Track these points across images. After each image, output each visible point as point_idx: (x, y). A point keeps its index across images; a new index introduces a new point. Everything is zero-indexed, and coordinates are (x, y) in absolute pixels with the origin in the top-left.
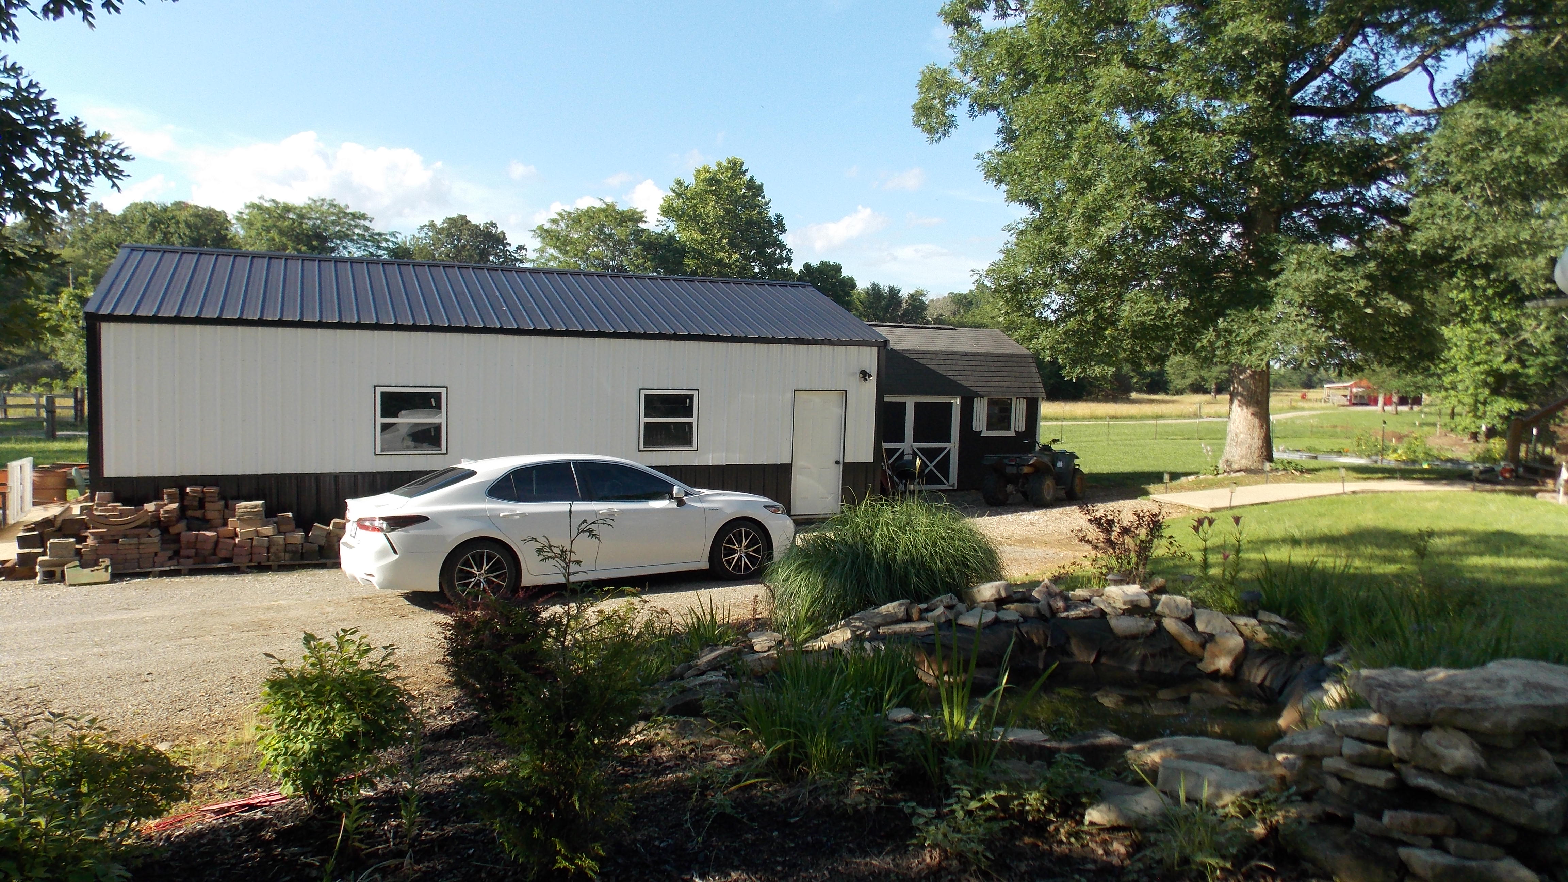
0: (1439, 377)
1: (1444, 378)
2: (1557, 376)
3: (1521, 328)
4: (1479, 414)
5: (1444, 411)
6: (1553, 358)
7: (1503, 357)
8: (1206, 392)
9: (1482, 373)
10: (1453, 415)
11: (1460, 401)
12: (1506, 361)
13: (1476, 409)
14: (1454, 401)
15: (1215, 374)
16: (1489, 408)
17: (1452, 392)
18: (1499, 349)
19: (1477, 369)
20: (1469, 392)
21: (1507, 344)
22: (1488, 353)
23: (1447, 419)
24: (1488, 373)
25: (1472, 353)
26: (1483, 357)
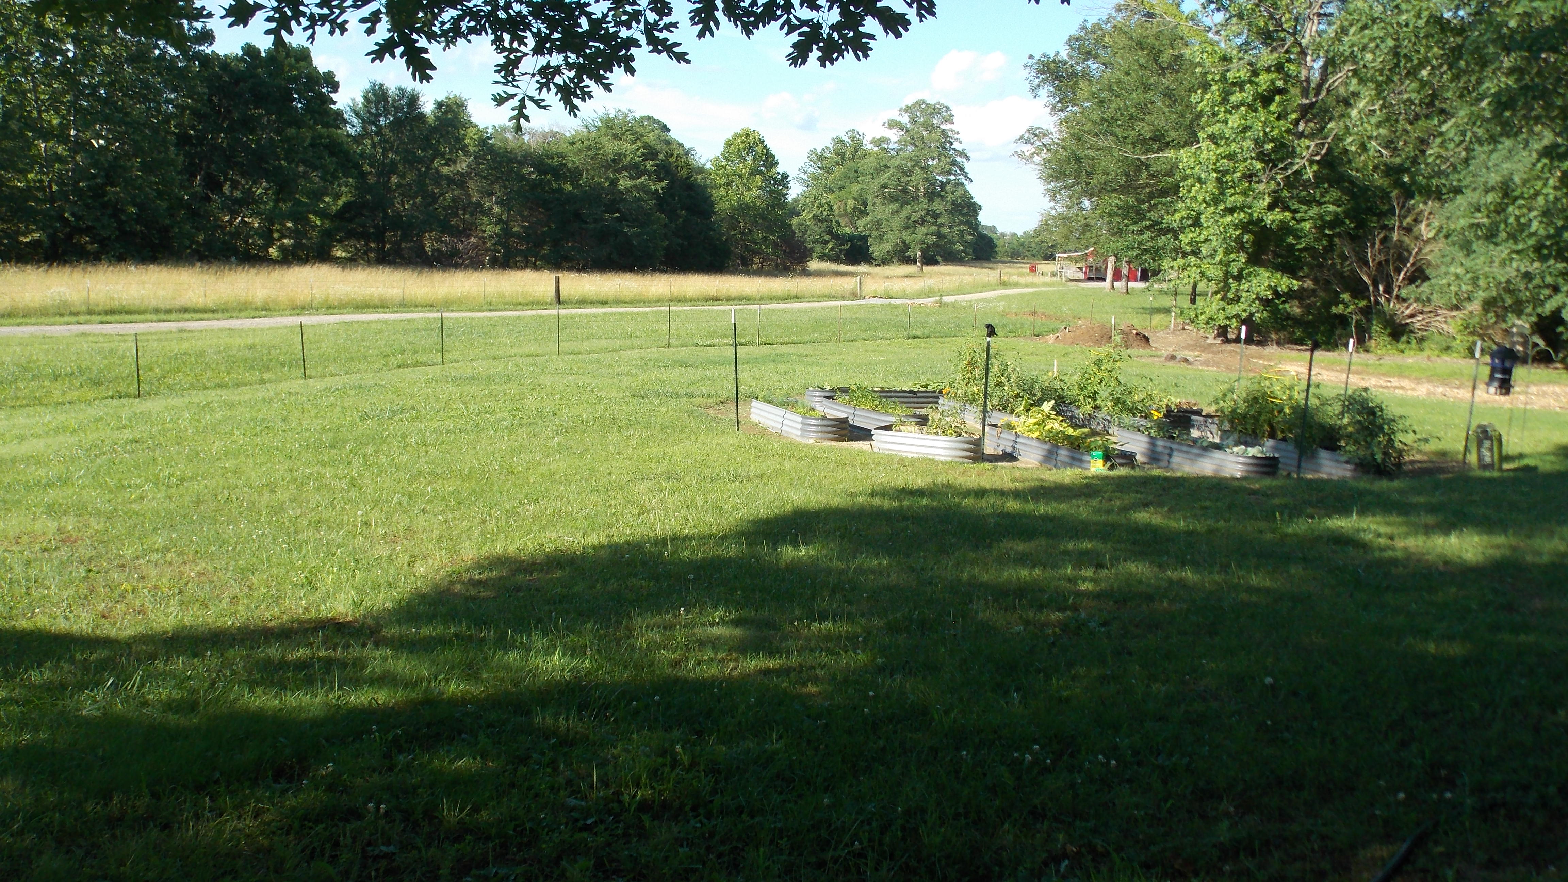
0: (1176, 234)
1: (1182, 237)
2: (1339, 235)
3: (1293, 154)
4: (1231, 295)
5: (1181, 288)
6: (1332, 208)
7: (1267, 200)
8: (910, 261)
9: (1236, 227)
10: (1194, 297)
11: (1202, 274)
12: (1271, 207)
13: (1226, 287)
14: (1194, 273)
15: (920, 237)
16: (1245, 286)
17: (1192, 259)
18: (1262, 187)
19: (1229, 219)
20: (1217, 259)
21: (1273, 178)
22: (1244, 193)
23: (1184, 302)
24: (1245, 226)
25: (1222, 193)
26: (1239, 199)
